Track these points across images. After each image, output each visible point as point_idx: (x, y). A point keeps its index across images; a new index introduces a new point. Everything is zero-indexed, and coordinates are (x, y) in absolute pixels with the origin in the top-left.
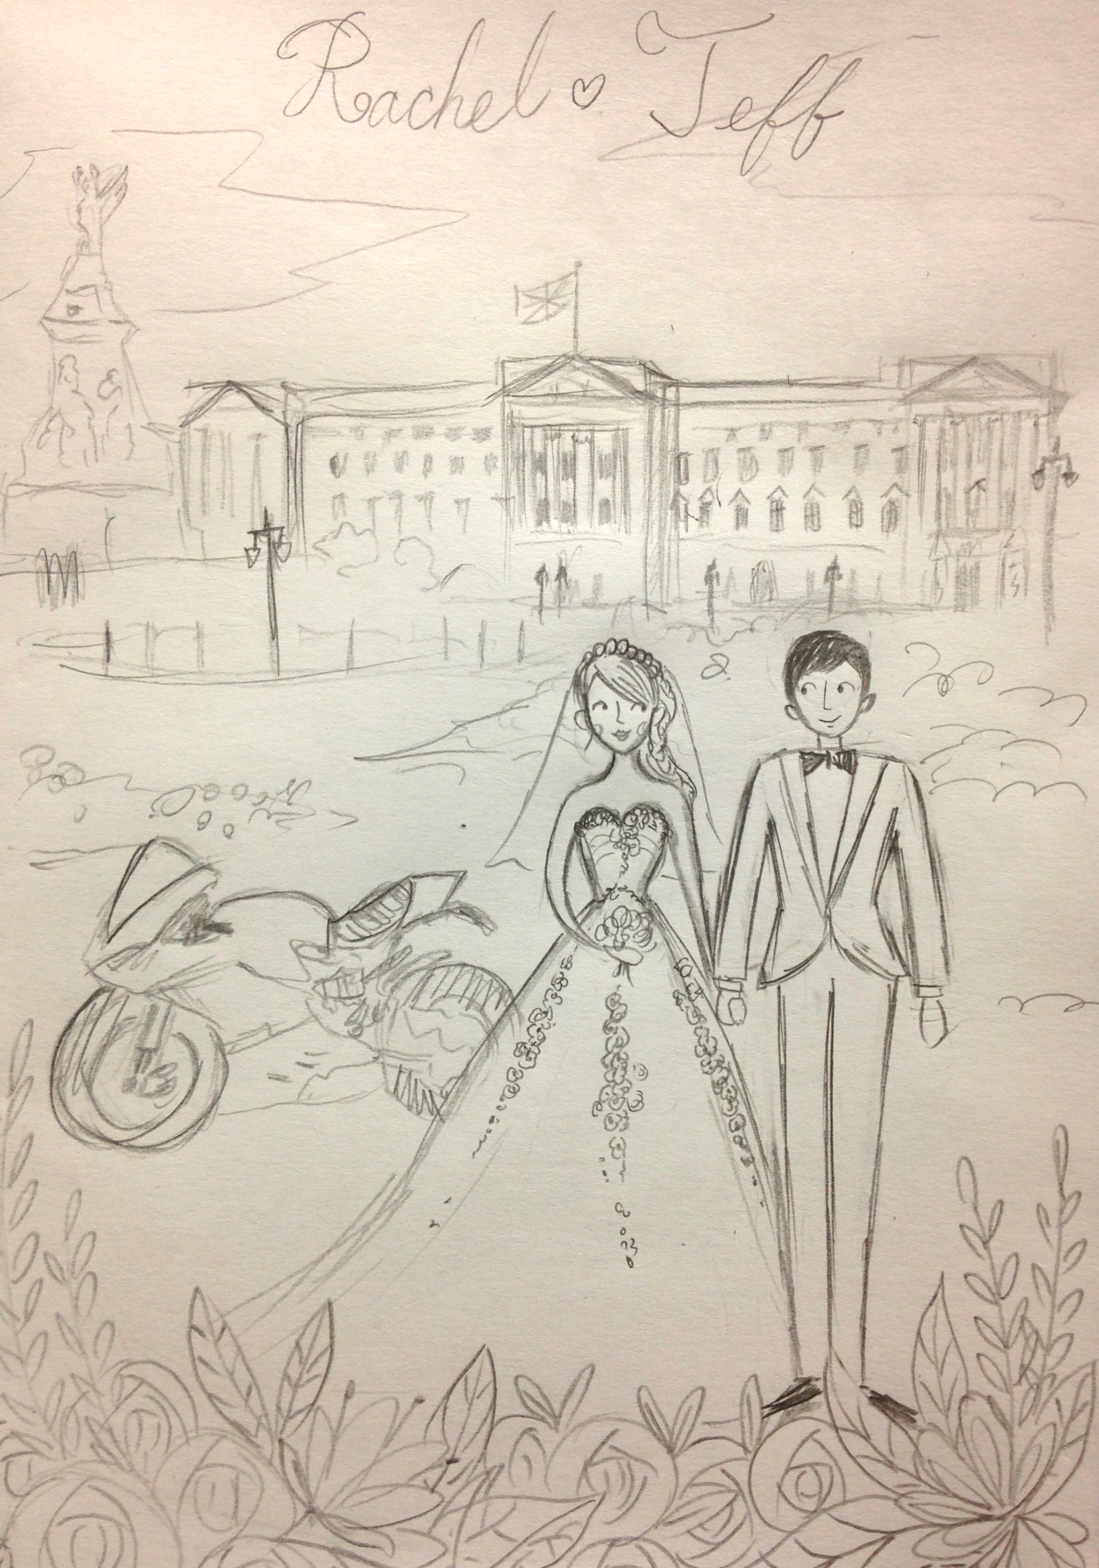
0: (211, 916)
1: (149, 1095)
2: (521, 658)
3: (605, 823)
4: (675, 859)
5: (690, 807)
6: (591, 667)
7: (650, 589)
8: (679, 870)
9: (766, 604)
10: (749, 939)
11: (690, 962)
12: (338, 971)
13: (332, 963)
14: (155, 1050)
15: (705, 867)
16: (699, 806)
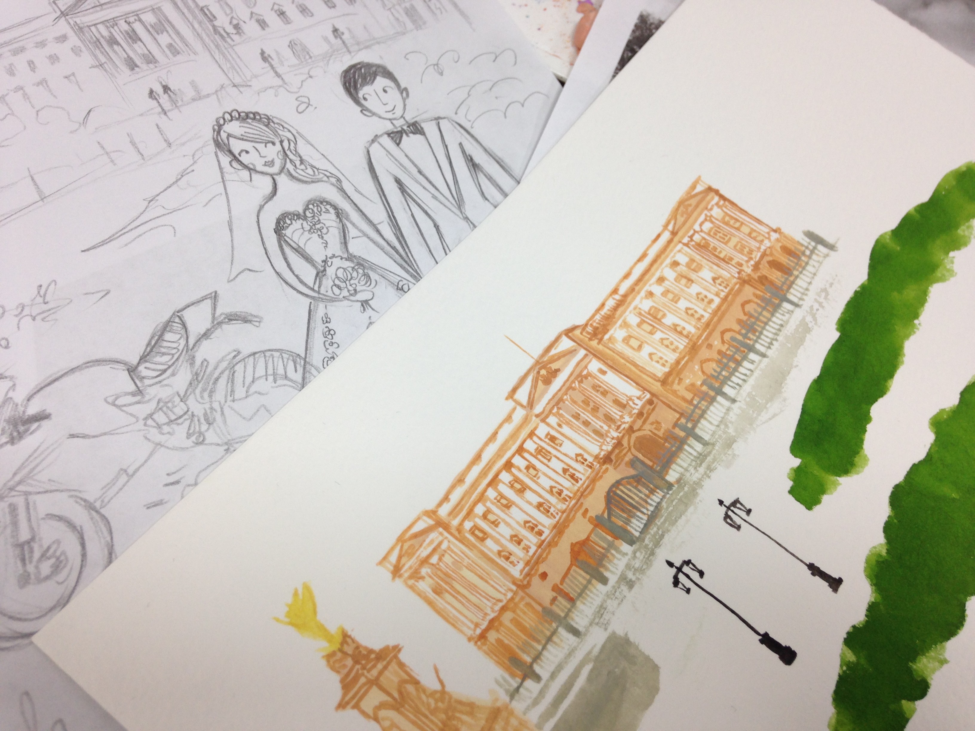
0: (24, 412)
1: (47, 578)
2: (169, 145)
3: (294, 222)
4: (353, 224)
5: (342, 190)
6: (222, 132)
7: (231, 77)
8: (361, 231)
9: (310, 60)
10: (430, 251)
11: (405, 282)
12: (158, 402)
13: (150, 400)
14: (33, 539)
15: (375, 222)
16: (346, 186)
